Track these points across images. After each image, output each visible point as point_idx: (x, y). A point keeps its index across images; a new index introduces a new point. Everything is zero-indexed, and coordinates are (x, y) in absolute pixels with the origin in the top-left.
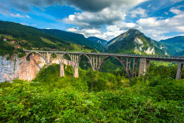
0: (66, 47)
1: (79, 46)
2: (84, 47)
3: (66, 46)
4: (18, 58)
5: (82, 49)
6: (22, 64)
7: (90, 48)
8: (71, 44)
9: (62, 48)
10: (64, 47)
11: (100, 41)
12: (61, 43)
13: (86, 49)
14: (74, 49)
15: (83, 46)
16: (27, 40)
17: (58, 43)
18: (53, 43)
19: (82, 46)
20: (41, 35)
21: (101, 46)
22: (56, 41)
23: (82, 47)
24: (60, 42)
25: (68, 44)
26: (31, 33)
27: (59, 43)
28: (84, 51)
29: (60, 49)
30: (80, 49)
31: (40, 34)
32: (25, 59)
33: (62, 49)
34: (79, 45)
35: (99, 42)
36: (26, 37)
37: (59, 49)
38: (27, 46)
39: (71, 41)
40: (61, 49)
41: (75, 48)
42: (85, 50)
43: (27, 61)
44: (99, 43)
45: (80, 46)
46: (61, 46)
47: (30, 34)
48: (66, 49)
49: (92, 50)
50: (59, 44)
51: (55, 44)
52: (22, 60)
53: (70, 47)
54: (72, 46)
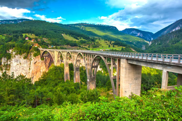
0: (89, 44)
1: (106, 43)
3: (90, 42)
4: (34, 57)
5: (109, 46)
6: (36, 64)
7: (122, 44)
9: (85, 45)
10: (87, 44)
11: (141, 34)
12: (83, 40)
13: (115, 46)
14: (100, 47)
15: (113, 42)
17: (80, 40)
18: (75, 40)
20: (64, 31)
22: (79, 38)
23: (110, 43)
24: (84, 38)
25: (93, 40)
26: (54, 30)
29: (81, 46)
30: (108, 46)
31: (62, 31)
32: (40, 58)
33: (84, 46)
36: (47, 35)
41: (101, 45)
42: (114, 47)
43: (41, 60)
44: (140, 36)
46: (84, 42)
47: (52, 31)
48: (89, 47)
49: (124, 47)
51: (77, 40)
52: (37, 60)
53: (94, 44)
54: (98, 42)
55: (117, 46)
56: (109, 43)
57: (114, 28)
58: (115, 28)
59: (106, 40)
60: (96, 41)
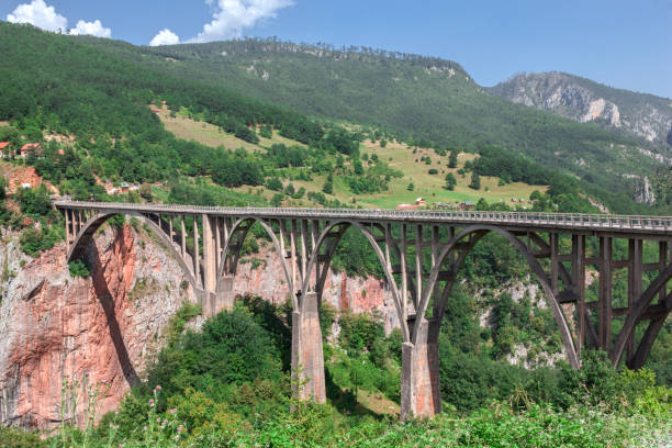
0: (327, 169)
1: (427, 161)
2: (467, 165)
3: (330, 159)
4: (24, 257)
5: (451, 184)
6: (40, 298)
7: (524, 165)
8: (367, 147)
9: (302, 177)
10: (316, 171)
11: (607, 109)
12: (289, 143)
13: (483, 180)
14: (392, 185)
15: (463, 157)
16: (74, 131)
17: (264, 142)
18: (232, 143)
19: (455, 153)
20: (159, 91)
21: (623, 152)
22: (256, 130)
23: (452, 165)
24: (284, 133)
25: (345, 145)
26: (97, 80)
27: (277, 138)
28: (474, 197)
29: (286, 183)
30: (440, 181)
31: (149, 86)
32: (63, 260)
33: (297, 185)
34: (431, 152)
35: (598, 120)
36: (65, 112)
37: (275, 186)
38: (70, 170)
39: (360, 121)
40: (291, 189)
41: (399, 175)
42: (475, 186)
43: (68, 277)
44: (604, 121)
45: (440, 161)
47: (89, 90)
48: (328, 190)
49: (542, 190)
50: (276, 150)
51: (250, 148)
52: (44, 272)
53: (359, 170)
54: (375, 158)
55: (495, 180)
56: (446, 161)
57: (452, 72)
58: (456, 67)
59: (423, 145)
60: (362, 151)
